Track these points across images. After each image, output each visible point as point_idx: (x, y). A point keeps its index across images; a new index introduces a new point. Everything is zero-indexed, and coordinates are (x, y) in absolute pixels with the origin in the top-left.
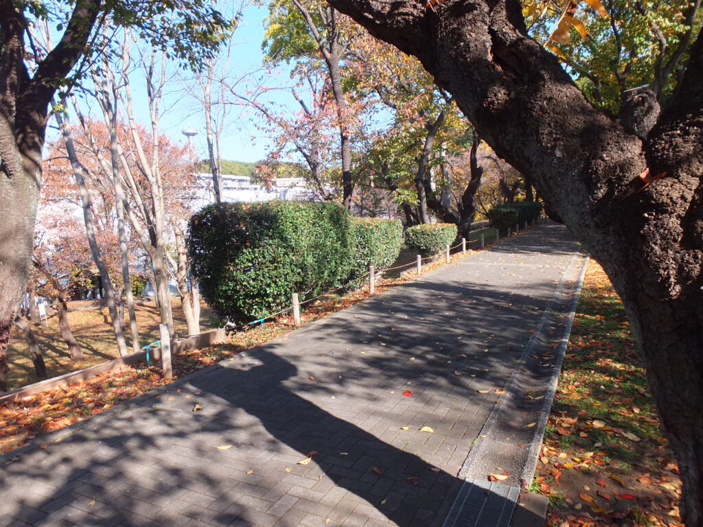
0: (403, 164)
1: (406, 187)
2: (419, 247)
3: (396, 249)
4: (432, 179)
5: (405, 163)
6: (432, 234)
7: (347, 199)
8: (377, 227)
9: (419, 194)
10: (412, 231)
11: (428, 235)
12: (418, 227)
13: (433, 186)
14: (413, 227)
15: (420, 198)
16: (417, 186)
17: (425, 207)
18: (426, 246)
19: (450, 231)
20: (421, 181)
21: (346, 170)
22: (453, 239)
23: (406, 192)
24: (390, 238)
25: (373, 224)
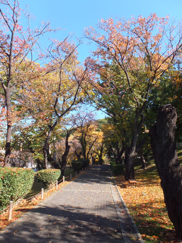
0: (38, 142)
1: (39, 152)
2: (43, 181)
3: (30, 186)
4: (50, 149)
5: (39, 141)
6: (49, 174)
7: (7, 157)
8: (19, 174)
9: (44, 155)
10: (40, 173)
11: (47, 175)
12: (43, 171)
13: (50, 152)
14: (40, 171)
15: (45, 157)
16: (43, 152)
17: (46, 161)
18: (46, 180)
19: (58, 173)
20: (45, 149)
21: (8, 142)
22: (59, 177)
23: (39, 154)
24: (26, 180)
25: (16, 172)
